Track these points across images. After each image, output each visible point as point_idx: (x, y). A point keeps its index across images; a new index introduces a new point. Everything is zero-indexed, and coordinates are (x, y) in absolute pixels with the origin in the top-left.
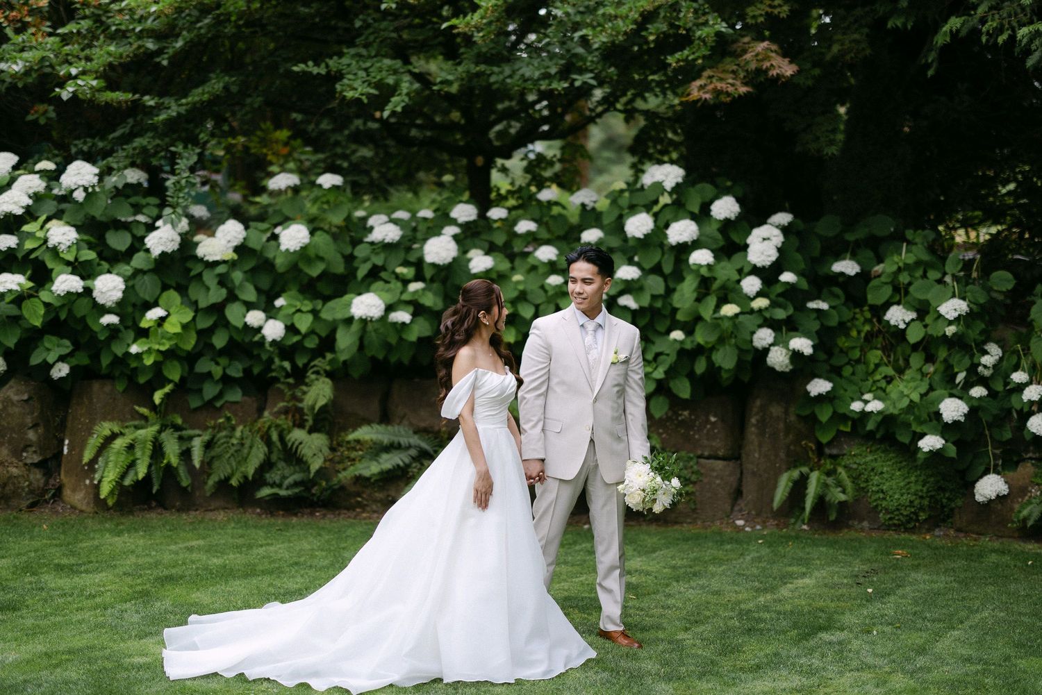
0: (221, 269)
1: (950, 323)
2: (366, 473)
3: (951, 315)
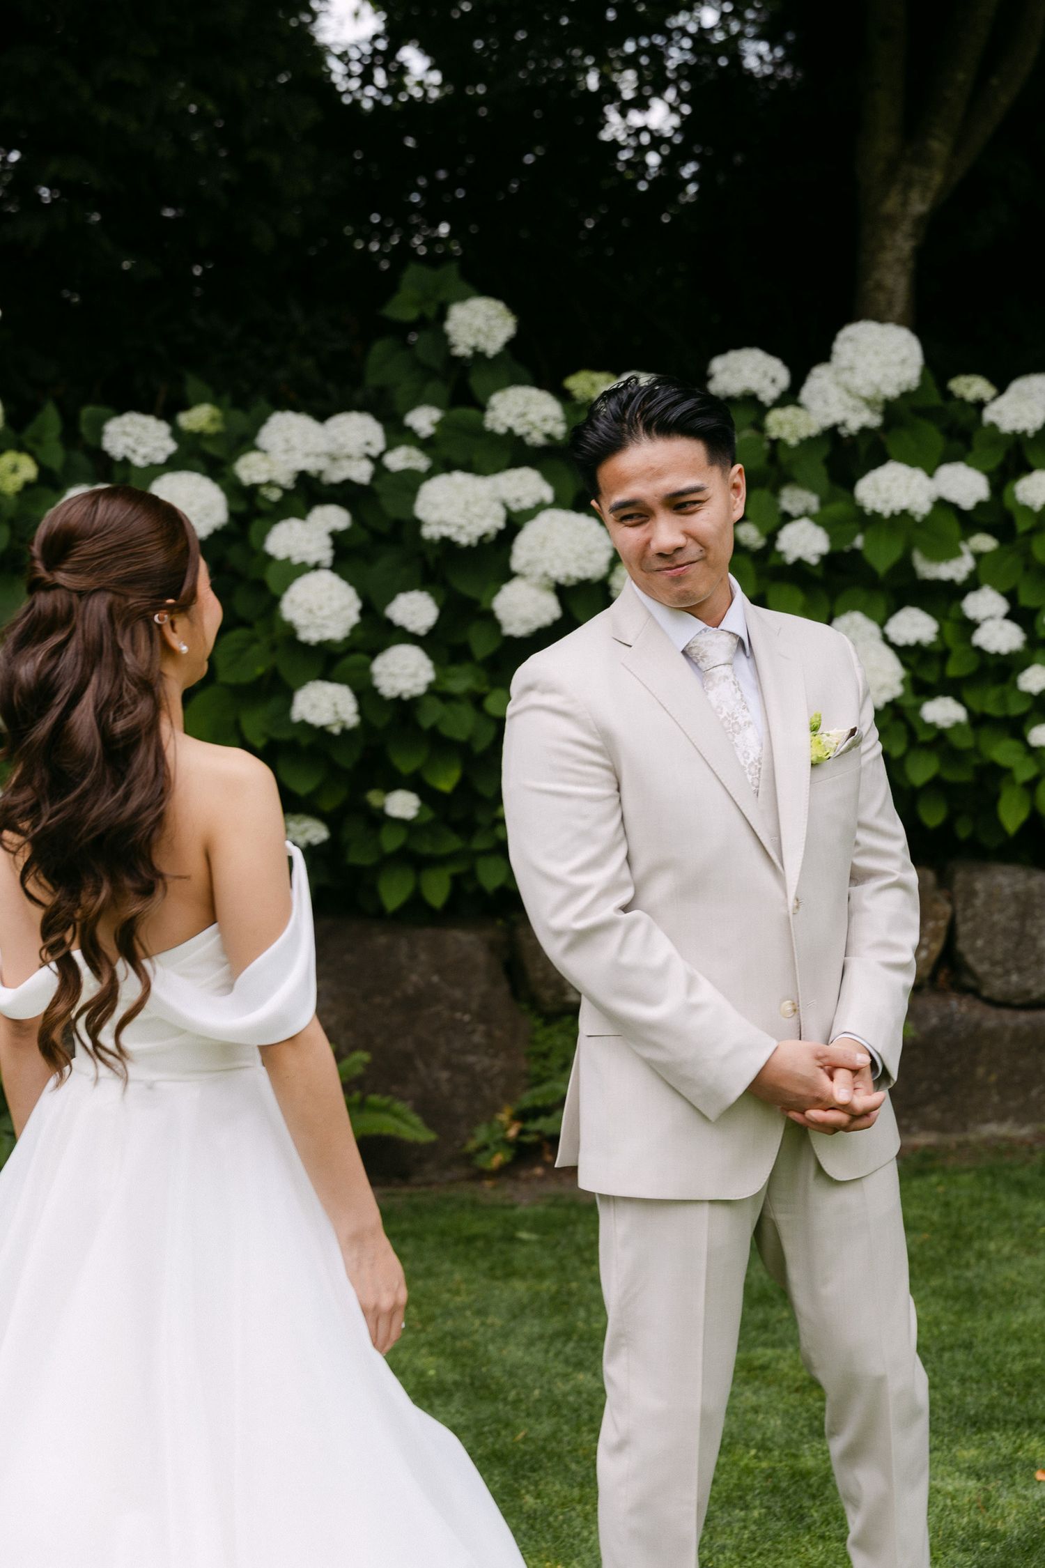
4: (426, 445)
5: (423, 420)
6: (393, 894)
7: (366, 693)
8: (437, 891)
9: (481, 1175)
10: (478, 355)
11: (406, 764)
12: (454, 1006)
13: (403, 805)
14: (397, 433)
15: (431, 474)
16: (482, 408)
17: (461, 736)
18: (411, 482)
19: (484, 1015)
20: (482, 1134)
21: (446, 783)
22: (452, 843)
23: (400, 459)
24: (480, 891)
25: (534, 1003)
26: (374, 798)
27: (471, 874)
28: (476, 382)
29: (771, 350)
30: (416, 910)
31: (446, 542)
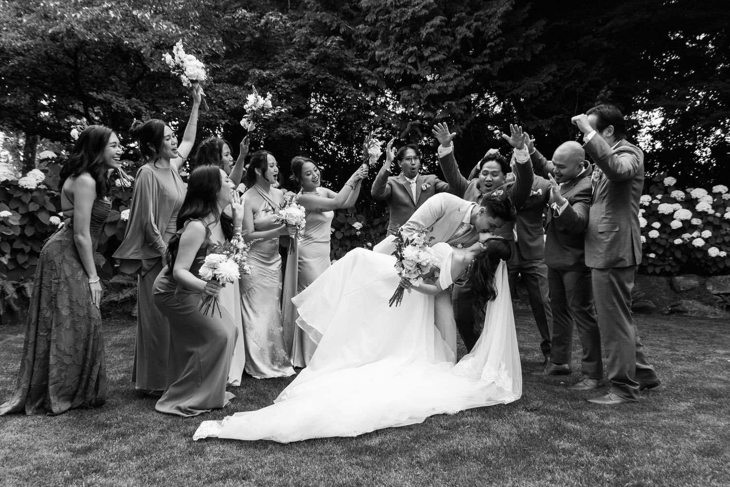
0: (35, 194)
1: (357, 230)
2: (115, 299)
3: (358, 228)
4: (660, 200)
5: (659, 196)
6: (650, 270)
7: (647, 237)
8: (658, 270)
9: (664, 314)
10: (669, 186)
11: (653, 249)
12: (660, 289)
13: (652, 255)
14: (654, 198)
15: (660, 204)
16: (670, 194)
17: (664, 245)
18: (657, 205)
19: (665, 290)
20: (664, 309)
21: (661, 252)
22: (661, 263)
23: (654, 202)
24: (666, 271)
25: (675, 290)
26: (647, 255)
27: (664, 269)
28: (669, 190)
29: (725, 185)
30: (654, 274)
31: (663, 214)
